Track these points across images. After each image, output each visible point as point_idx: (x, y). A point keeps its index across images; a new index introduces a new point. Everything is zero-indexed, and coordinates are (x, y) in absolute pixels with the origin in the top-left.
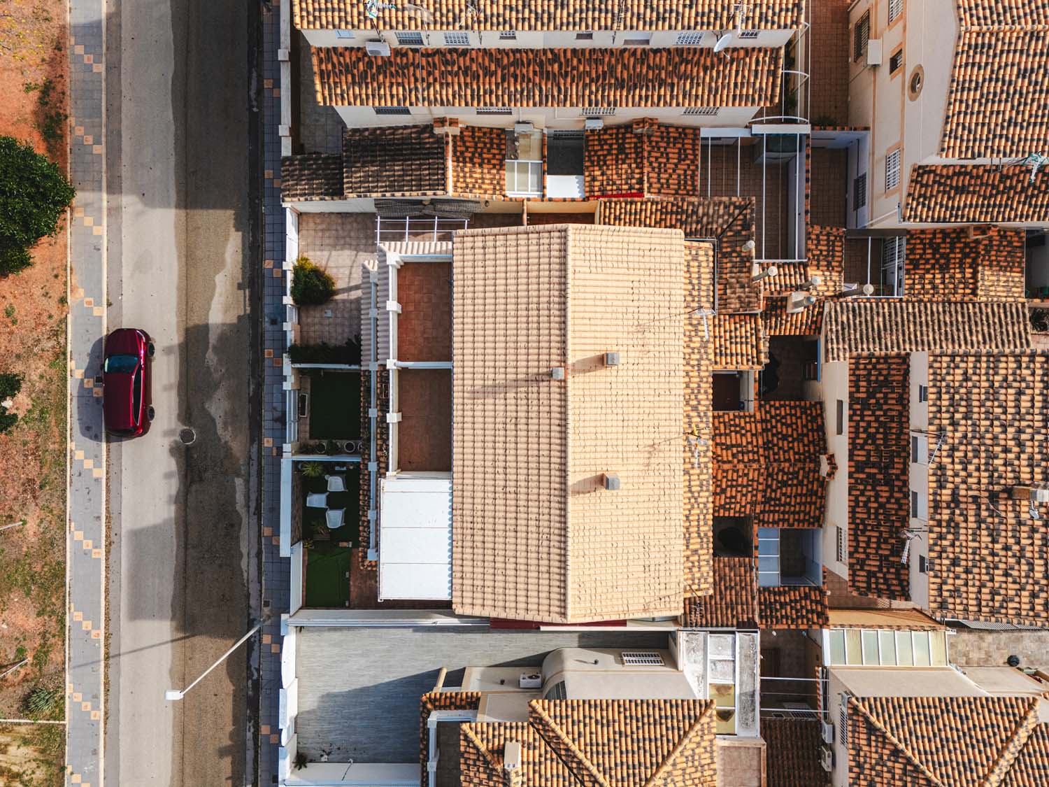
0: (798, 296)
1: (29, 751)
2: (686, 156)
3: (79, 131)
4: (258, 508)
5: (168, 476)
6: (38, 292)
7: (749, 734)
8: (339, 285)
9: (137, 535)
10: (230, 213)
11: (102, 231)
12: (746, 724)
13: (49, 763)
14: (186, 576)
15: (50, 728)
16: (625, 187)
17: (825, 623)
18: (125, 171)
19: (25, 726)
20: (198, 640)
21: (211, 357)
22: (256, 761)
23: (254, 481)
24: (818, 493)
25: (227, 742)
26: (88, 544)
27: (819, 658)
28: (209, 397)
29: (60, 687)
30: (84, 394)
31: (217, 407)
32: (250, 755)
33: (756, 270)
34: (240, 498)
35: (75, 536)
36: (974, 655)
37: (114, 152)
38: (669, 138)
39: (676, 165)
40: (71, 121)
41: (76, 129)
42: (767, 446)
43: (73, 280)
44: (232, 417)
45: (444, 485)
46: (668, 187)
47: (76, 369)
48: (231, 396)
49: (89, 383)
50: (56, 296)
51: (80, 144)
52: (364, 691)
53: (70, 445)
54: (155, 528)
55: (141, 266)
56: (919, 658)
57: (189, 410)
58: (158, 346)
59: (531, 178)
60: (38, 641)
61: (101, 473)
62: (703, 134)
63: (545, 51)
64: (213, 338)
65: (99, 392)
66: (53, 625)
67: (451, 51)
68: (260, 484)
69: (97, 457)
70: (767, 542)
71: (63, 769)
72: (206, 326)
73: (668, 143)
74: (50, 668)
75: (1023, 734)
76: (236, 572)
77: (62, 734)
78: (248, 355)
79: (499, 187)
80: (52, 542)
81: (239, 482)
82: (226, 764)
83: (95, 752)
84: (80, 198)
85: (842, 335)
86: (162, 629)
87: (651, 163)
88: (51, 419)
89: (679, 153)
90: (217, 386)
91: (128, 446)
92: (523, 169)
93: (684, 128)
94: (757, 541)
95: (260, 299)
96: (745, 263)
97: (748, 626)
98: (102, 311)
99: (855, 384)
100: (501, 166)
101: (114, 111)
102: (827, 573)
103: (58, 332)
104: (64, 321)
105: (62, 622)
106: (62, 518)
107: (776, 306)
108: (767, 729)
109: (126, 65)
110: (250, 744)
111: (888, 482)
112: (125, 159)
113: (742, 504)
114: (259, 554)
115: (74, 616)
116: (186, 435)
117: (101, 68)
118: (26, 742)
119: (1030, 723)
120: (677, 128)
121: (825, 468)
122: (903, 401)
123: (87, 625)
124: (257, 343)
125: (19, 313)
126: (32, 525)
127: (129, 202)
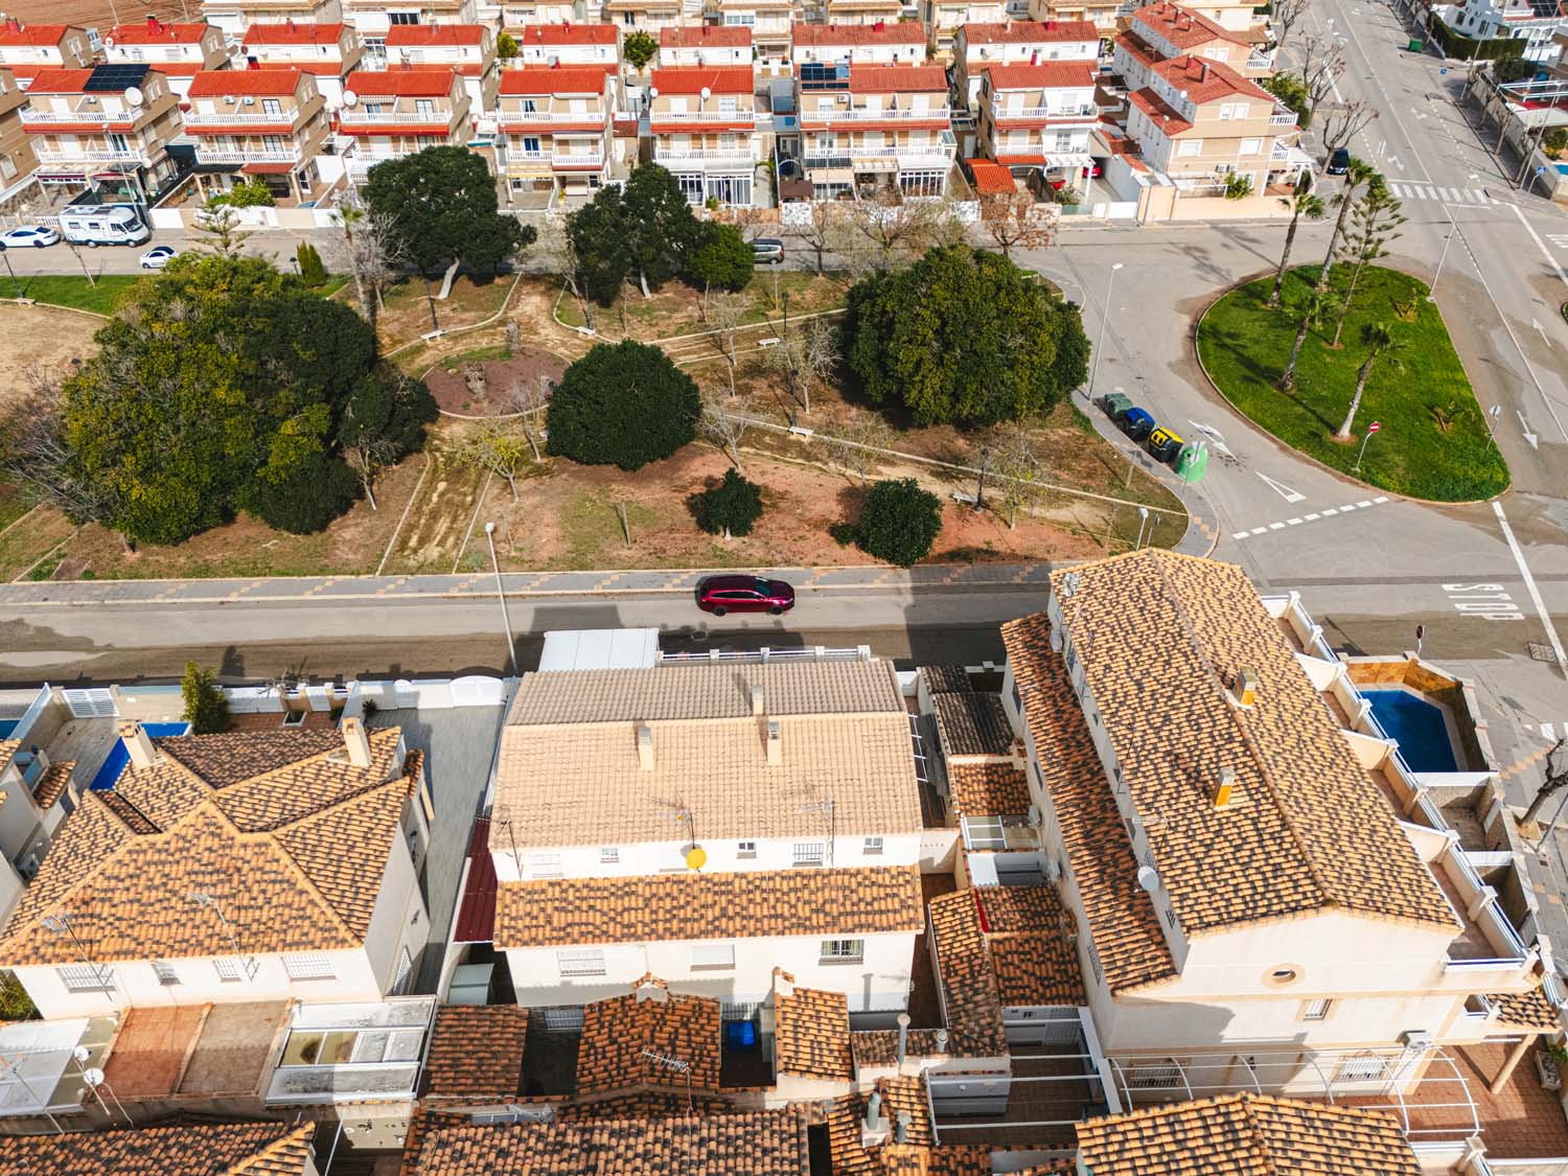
1: (434, 557)
2: (1048, 987)
3: (959, 570)
6: (821, 552)
11: (879, 585)
13: (420, 567)
15: (450, 566)
16: (993, 918)
18: (933, 596)
19: (456, 554)
26: (606, 582)
29: (485, 570)
35: (615, 575)
37: (948, 589)
38: (1064, 963)
39: (1033, 974)
40: (969, 567)
41: (961, 569)
43: (833, 569)
46: (1003, 965)
50: (819, 561)
51: (949, 571)
53: (693, 571)
55: (851, 606)
58: (780, 617)
59: (986, 839)
60: (528, 558)
61: (669, 588)
62: (1082, 1010)
63: (1099, 763)
66: (539, 565)
67: (1075, 696)
69: (682, 586)
71: (413, 574)
73: (1057, 962)
77: (443, 572)
79: (969, 808)
80: (611, 563)
83: (420, 591)
84: (906, 573)
87: (1027, 941)
88: (716, 560)
89: (1047, 978)
91: (692, 602)
92: (995, 833)
93: (1081, 982)
98: (808, 586)
100: (992, 811)
101: (983, 589)
103: (789, 562)
104: (798, 565)
105: (543, 570)
106: (631, 567)
112: (943, 596)
115: (545, 576)
118: (443, 555)
120: (1079, 973)
123: (535, 584)
125: (802, 543)
127: (909, 599)
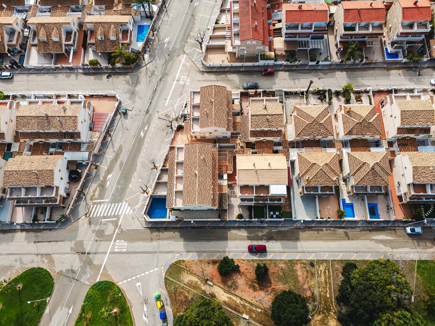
0: (241, 144)
1: (321, 266)
4: (277, 227)
5: (273, 243)
6: (242, 265)
7: (304, 150)
8: (239, 213)
9: (283, 248)
10: (229, 232)
11: (232, 254)
12: (302, 150)
13: (323, 263)
14: (289, 239)
15: (317, 262)
17: (287, 140)
18: (221, 250)
19: (316, 267)
20: (300, 237)
21: (252, 235)
22: (318, 227)
23: (272, 228)
24: (268, 141)
25: (316, 232)
26: (285, 256)
27: (292, 141)
28: (258, 236)
29: (309, 260)
30: (259, 257)
31: (260, 234)
32: (318, 228)
33: (237, 150)
34: (275, 230)
35: (283, 258)
36: (291, 120)
37: (218, 252)
40: (213, 259)
41: (215, 258)
42: (262, 148)
43: (240, 258)
44: (261, 231)
45: (271, 186)
47: (255, 258)
48: (258, 231)
49: (257, 256)
50: (243, 261)
51: (217, 257)
52: (305, 209)
53: (268, 259)
54: (282, 245)
55: (237, 247)
56: (290, 128)
57: (261, 239)
58: (251, 244)
59: (224, 181)
60: (302, 264)
61: (272, 254)
64: (249, 235)
65: (259, 254)
66: (299, 262)
68: (272, 227)
69: (270, 255)
70: (276, 148)
71: (323, 260)
72: (247, 236)
74: (307, 262)
75: (298, 117)
76: (287, 231)
77: (318, 260)
78: (251, 229)
79: (225, 186)
80: (285, 262)
81: (272, 230)
82: (320, 232)
83: (320, 255)
85: (246, 139)
86: (299, 244)
90: (257, 234)
91: (268, 249)
92: (223, 183)
94: (276, 149)
95: (242, 227)
96: (236, 151)
97: (288, 150)
98: (245, 254)
99: (254, 137)
100: (223, 186)
101: (212, 252)
102: (280, 140)
103: (249, 261)
104: (247, 260)
105: (298, 260)
106: (281, 260)
107: (242, 147)
108: (303, 148)
109: (204, 250)
110: (316, 228)
111: (267, 133)
112: (219, 250)
113: (271, 151)
114: (284, 227)
115: (297, 258)
116: (265, 240)
117: (205, 254)
118: (319, 267)
119: (297, 116)
121: (265, 140)
122: (256, 131)
123: (298, 256)
124: (249, 227)
125: (246, 268)
126: (282, 265)
127: (227, 249)
